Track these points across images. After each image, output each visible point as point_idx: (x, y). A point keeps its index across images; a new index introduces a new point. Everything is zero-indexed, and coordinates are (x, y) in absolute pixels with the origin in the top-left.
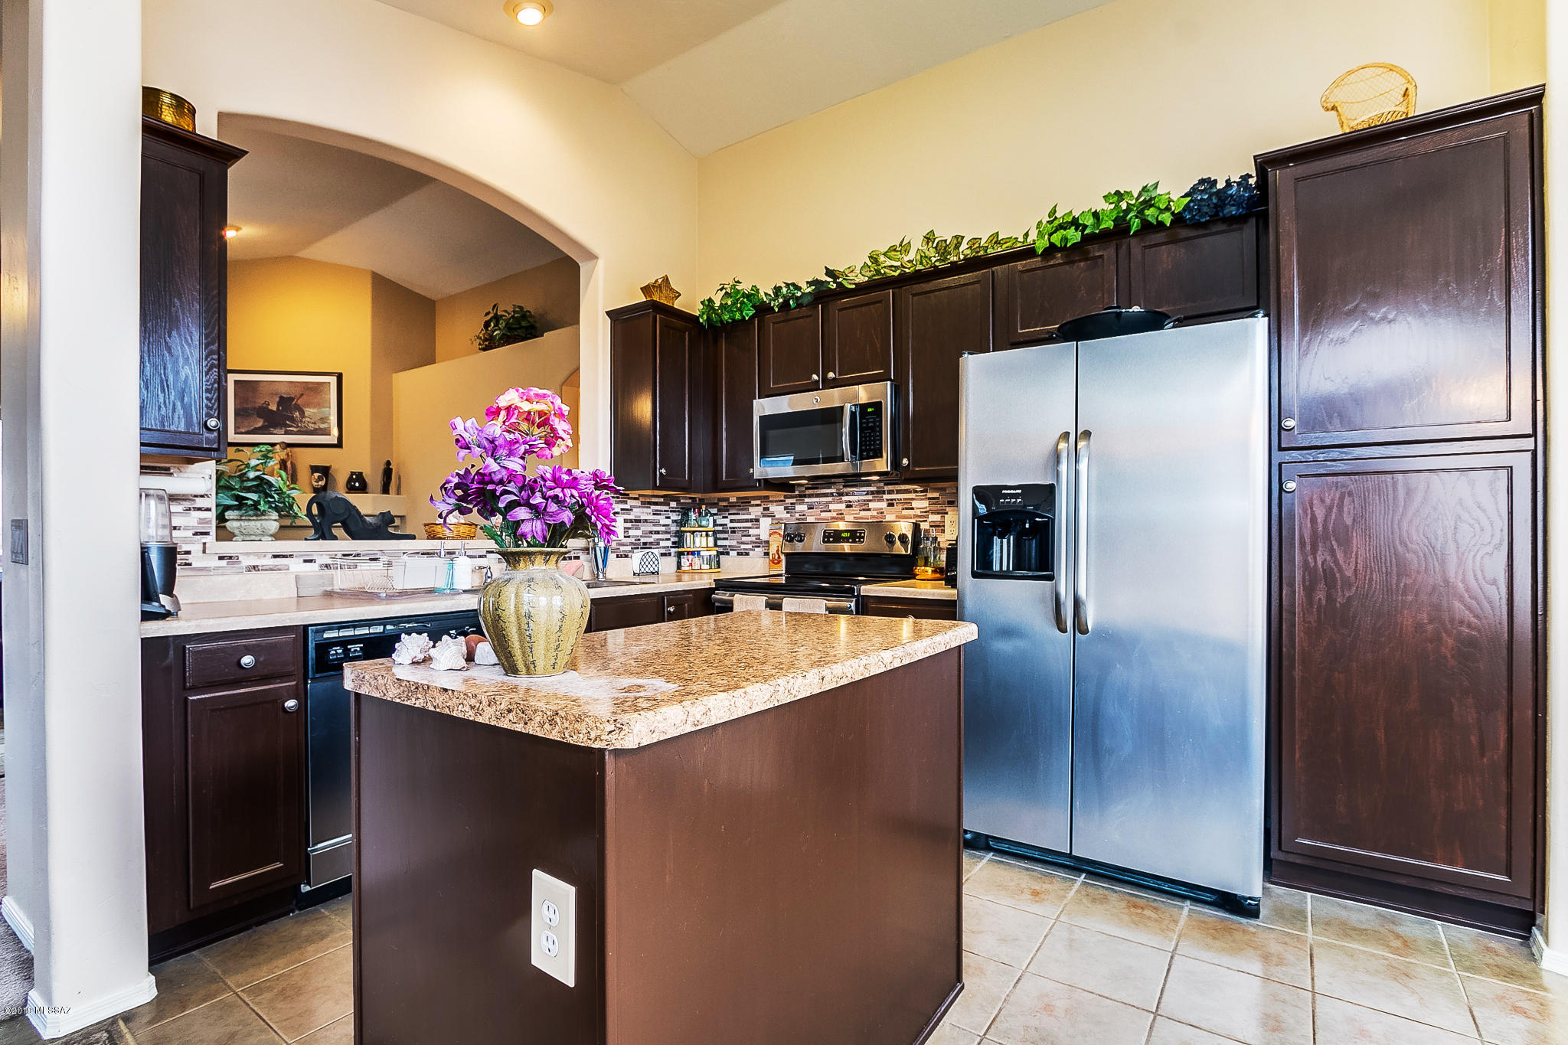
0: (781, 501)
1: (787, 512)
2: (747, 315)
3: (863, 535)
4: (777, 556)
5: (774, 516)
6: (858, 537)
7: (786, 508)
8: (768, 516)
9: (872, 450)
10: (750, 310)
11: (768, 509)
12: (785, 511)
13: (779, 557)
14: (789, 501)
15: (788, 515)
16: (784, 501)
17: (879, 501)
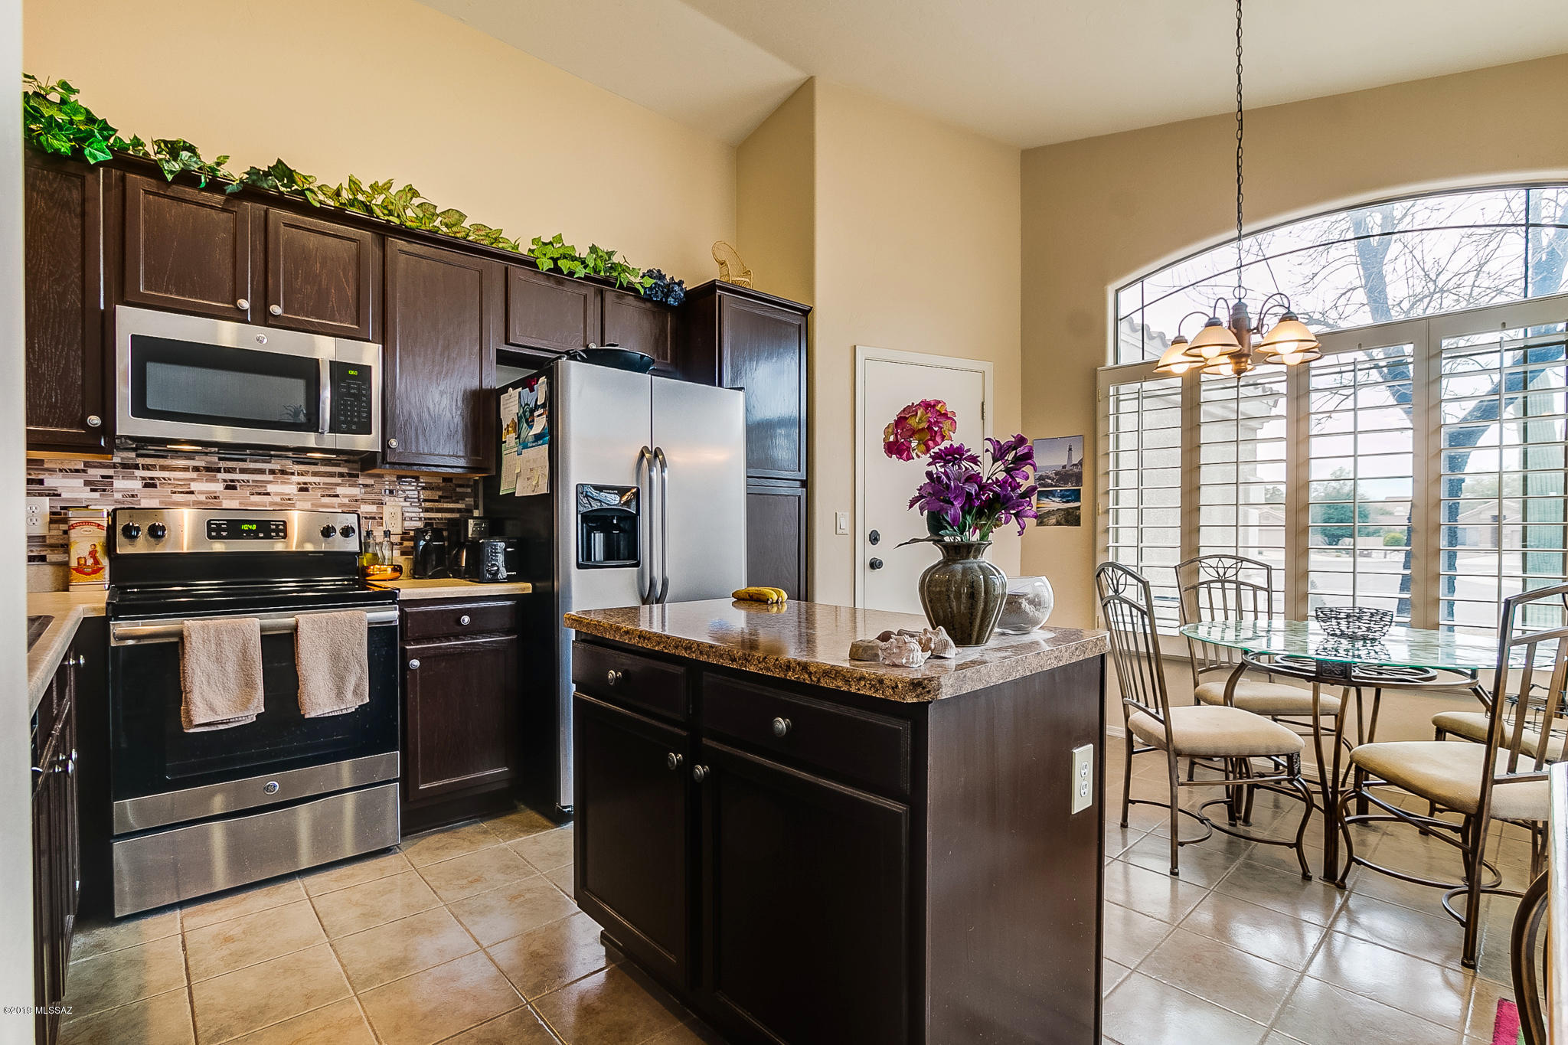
0: (77, 471)
1: (92, 490)
2: (95, 157)
3: (281, 527)
4: (90, 562)
5: (60, 495)
6: (273, 531)
7: (87, 483)
8: (41, 495)
9: (355, 423)
10: (104, 153)
11: (41, 482)
12: (88, 489)
13: (97, 562)
14: (95, 473)
15: (96, 495)
16: (84, 471)
17: (283, 483)
